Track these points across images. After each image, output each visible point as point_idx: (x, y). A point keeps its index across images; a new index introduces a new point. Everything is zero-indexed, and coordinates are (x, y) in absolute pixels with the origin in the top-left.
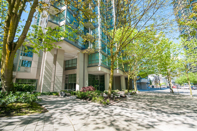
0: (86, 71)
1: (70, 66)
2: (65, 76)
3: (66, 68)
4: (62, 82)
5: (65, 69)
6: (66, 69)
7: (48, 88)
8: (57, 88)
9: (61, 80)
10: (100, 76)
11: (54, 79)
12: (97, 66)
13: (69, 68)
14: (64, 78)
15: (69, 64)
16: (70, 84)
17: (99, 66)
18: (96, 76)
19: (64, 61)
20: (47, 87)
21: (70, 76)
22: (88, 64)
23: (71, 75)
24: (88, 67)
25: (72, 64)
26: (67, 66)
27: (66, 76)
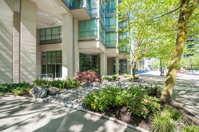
0: (76, 47)
1: (49, 38)
2: (40, 53)
3: (41, 41)
4: (35, 62)
5: (39, 42)
6: (41, 43)
7: (8, 74)
8: (26, 73)
9: (34, 59)
10: (92, 56)
11: (18, 56)
12: (94, 40)
13: (46, 41)
14: (40, 57)
15: (46, 36)
16: (50, 65)
17: (98, 41)
18: (88, 56)
19: (37, 29)
20: (3, 72)
21: (50, 54)
22: (80, 37)
23: (51, 52)
24: (79, 41)
25: (52, 35)
26: (43, 39)
27: (43, 53)
